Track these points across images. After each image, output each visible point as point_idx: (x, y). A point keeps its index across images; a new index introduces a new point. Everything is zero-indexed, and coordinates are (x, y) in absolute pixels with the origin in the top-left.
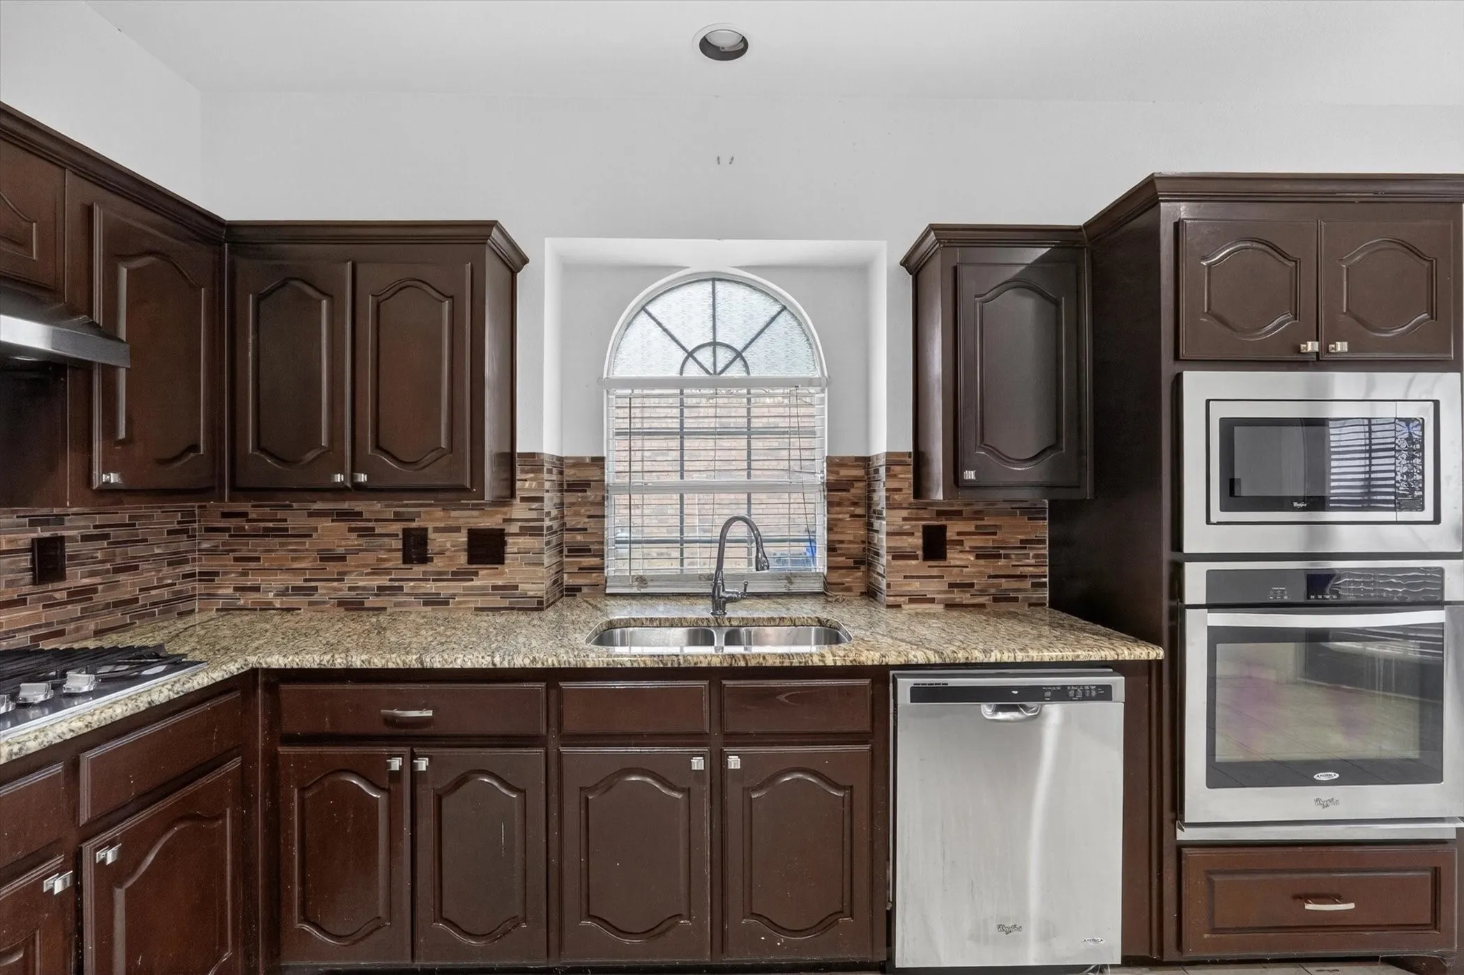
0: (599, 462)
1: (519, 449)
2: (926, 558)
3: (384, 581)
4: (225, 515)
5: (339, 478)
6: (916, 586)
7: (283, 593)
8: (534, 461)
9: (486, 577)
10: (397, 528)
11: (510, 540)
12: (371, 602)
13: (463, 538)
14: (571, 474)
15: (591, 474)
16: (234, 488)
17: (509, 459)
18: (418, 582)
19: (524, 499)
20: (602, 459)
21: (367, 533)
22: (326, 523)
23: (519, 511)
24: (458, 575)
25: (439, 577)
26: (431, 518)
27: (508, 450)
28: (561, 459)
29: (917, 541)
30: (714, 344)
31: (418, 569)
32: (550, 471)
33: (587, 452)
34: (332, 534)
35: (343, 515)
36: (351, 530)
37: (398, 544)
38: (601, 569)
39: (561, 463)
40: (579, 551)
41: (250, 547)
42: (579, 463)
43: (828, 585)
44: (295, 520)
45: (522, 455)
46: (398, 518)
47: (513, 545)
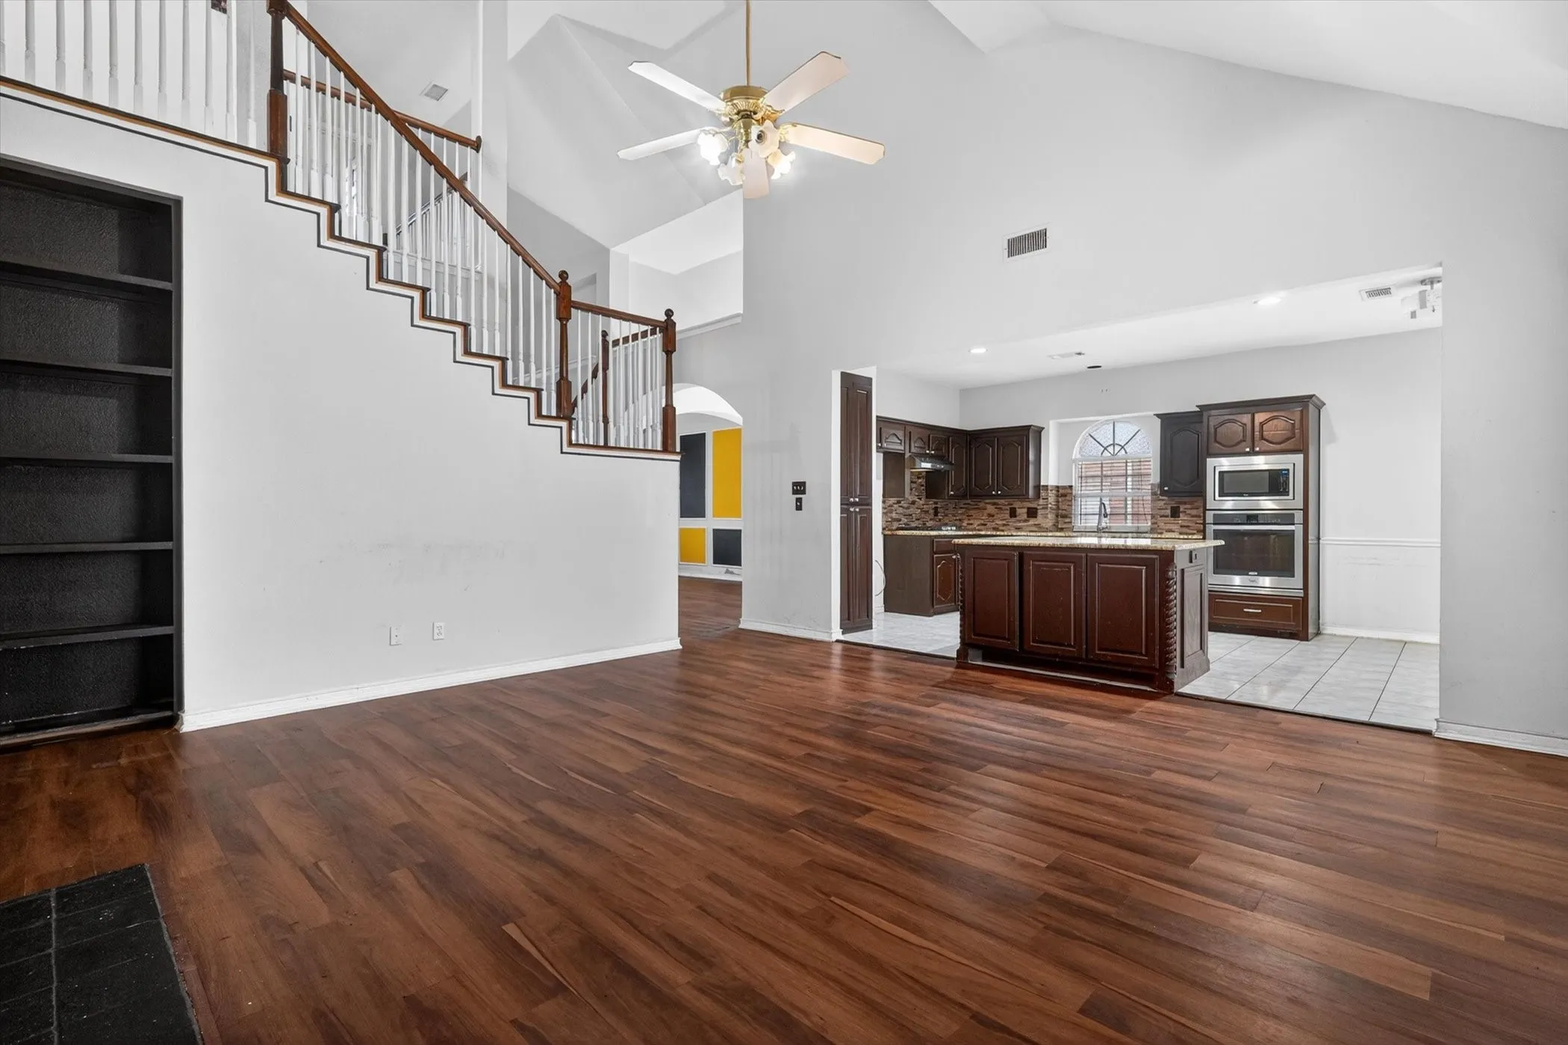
0: (1071, 487)
1: (1042, 484)
2: (1172, 517)
3: (1004, 522)
4: (964, 504)
5: (994, 493)
6: (1169, 527)
7: (978, 525)
8: (1046, 488)
9: (1032, 521)
10: (1008, 507)
11: (1039, 511)
12: (1001, 528)
13: (1025, 510)
14: (1061, 491)
15: (1069, 491)
16: (970, 496)
17: (1038, 487)
18: (1012, 522)
19: (1043, 499)
20: (1072, 486)
21: (1000, 508)
22: (989, 506)
23: (1041, 502)
24: (1025, 521)
25: (1020, 521)
26: (1017, 505)
27: (1038, 484)
28: (1058, 487)
29: (1168, 512)
30: (1114, 445)
31: (1013, 519)
32: (1051, 490)
33: (1067, 484)
34: (991, 509)
35: (994, 504)
36: (996, 508)
37: (1008, 512)
38: (1071, 522)
39: (1057, 488)
40: (1064, 516)
41: (972, 512)
42: (1064, 488)
43: (1151, 529)
44: (982, 505)
45: (1043, 486)
46: (1009, 504)
47: (1040, 512)
